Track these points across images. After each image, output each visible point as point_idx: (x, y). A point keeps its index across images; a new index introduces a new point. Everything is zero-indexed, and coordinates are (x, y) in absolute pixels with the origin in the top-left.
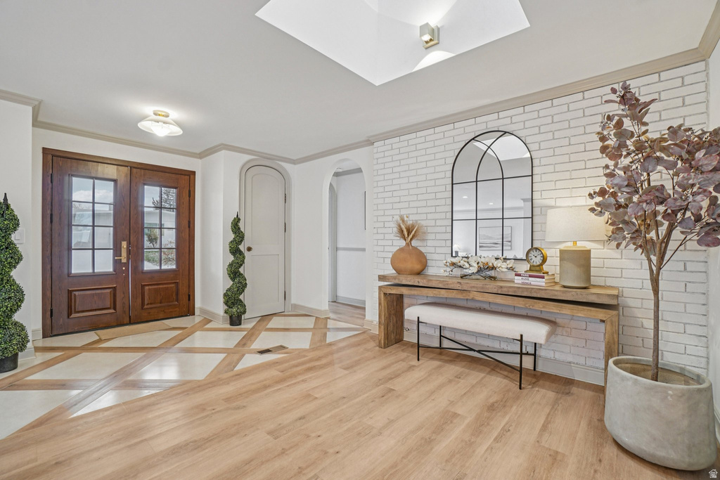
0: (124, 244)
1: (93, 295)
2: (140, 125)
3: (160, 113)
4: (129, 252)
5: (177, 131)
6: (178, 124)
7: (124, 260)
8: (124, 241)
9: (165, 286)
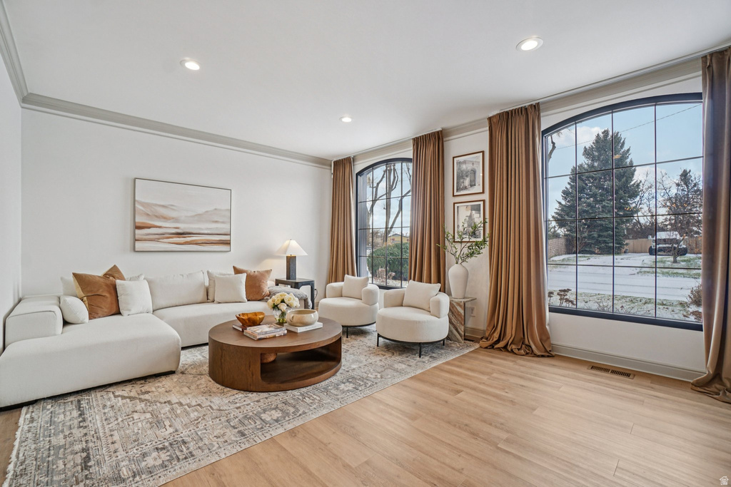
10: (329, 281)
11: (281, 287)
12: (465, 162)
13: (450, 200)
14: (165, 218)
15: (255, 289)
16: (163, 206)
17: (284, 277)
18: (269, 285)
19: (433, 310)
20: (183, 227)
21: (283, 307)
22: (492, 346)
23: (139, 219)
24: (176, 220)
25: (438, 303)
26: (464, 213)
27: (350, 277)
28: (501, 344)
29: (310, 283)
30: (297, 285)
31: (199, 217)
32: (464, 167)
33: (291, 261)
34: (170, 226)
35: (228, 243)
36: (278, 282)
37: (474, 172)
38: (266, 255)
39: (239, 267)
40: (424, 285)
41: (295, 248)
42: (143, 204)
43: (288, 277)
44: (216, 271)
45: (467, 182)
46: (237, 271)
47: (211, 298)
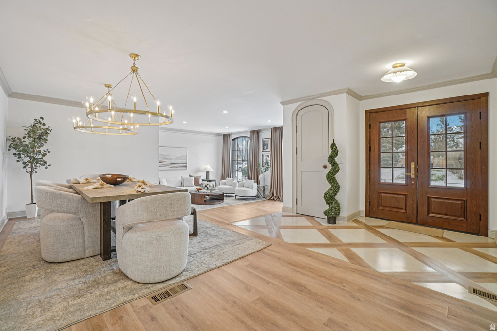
0: (413, 165)
1: (391, 197)
2: (383, 79)
3: (397, 65)
4: (417, 170)
5: (412, 74)
6: (412, 68)
7: (413, 177)
8: (413, 162)
9: (450, 201)
10: (222, 180)
11: (204, 182)
12: (265, 141)
13: (261, 153)
14: (167, 159)
15: (196, 182)
16: (167, 155)
17: (205, 179)
18: (201, 182)
19: (251, 187)
20: (173, 162)
21: (208, 186)
22: (270, 199)
23: (160, 160)
24: (170, 159)
25: (252, 185)
26: (265, 157)
27: (229, 178)
28: (272, 198)
29: (215, 181)
30: (210, 181)
31: (177, 158)
32: (265, 142)
33: (208, 173)
34: (168, 162)
35: (186, 167)
36: (203, 180)
37: (268, 144)
38: (198, 170)
39: (191, 175)
40: (250, 181)
41: (209, 168)
42: (161, 155)
43: (207, 179)
44: (184, 176)
45: (266, 147)
46: (190, 176)
47: (183, 185)
